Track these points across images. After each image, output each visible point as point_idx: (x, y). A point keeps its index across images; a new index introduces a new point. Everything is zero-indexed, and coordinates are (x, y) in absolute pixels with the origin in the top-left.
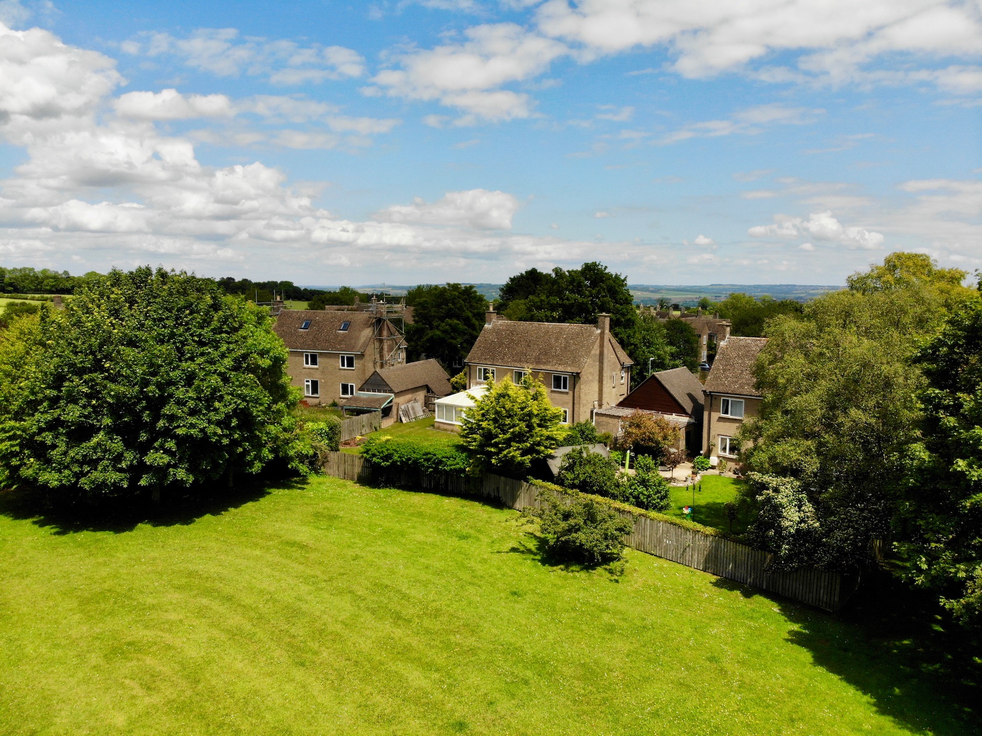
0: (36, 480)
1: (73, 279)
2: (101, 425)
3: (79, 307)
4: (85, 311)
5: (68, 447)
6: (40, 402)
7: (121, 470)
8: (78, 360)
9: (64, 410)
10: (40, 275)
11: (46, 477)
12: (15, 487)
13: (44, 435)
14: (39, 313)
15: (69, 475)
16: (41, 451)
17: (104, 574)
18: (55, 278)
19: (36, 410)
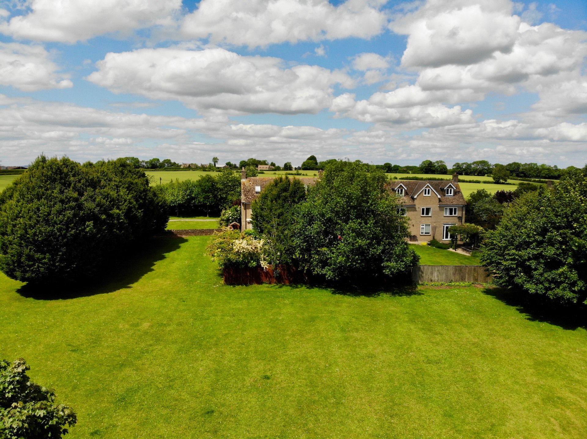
0: (522, 286)
1: (559, 170)
2: (566, 261)
3: (562, 188)
4: (566, 191)
5: (544, 271)
6: (532, 243)
7: (574, 292)
8: (557, 220)
9: (545, 249)
10: (540, 168)
11: (528, 287)
12: (510, 287)
13: (531, 262)
14: (538, 191)
15: (542, 288)
16: (528, 271)
17: (552, 351)
18: (549, 169)
19: (529, 247)
